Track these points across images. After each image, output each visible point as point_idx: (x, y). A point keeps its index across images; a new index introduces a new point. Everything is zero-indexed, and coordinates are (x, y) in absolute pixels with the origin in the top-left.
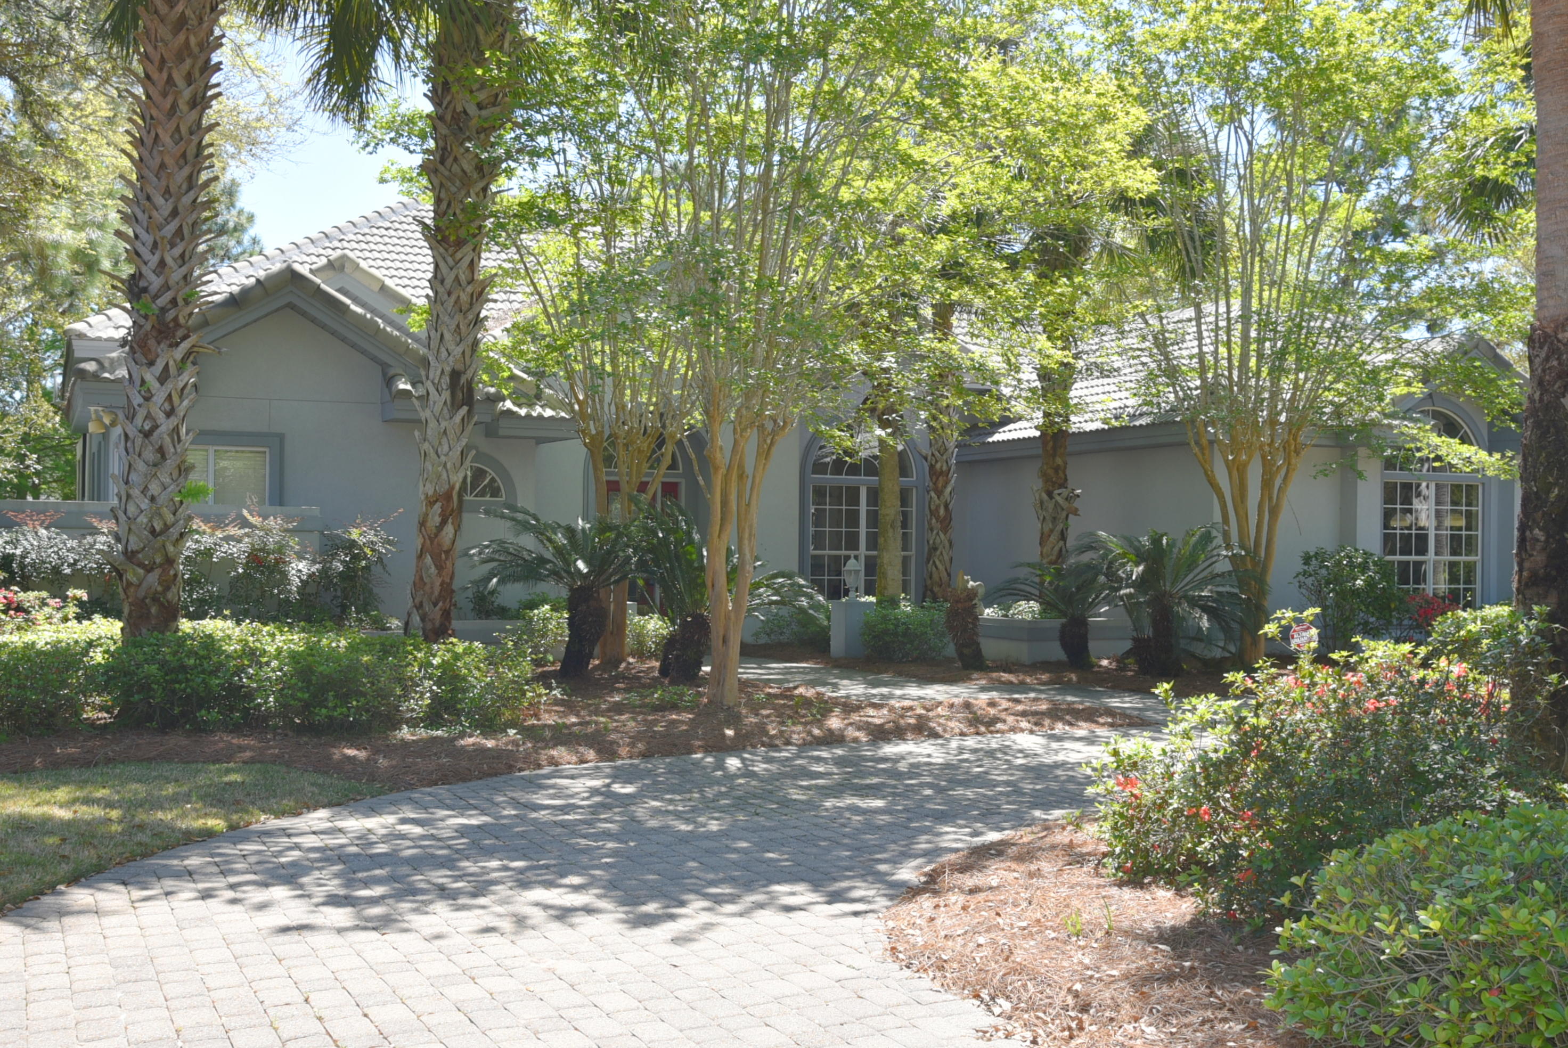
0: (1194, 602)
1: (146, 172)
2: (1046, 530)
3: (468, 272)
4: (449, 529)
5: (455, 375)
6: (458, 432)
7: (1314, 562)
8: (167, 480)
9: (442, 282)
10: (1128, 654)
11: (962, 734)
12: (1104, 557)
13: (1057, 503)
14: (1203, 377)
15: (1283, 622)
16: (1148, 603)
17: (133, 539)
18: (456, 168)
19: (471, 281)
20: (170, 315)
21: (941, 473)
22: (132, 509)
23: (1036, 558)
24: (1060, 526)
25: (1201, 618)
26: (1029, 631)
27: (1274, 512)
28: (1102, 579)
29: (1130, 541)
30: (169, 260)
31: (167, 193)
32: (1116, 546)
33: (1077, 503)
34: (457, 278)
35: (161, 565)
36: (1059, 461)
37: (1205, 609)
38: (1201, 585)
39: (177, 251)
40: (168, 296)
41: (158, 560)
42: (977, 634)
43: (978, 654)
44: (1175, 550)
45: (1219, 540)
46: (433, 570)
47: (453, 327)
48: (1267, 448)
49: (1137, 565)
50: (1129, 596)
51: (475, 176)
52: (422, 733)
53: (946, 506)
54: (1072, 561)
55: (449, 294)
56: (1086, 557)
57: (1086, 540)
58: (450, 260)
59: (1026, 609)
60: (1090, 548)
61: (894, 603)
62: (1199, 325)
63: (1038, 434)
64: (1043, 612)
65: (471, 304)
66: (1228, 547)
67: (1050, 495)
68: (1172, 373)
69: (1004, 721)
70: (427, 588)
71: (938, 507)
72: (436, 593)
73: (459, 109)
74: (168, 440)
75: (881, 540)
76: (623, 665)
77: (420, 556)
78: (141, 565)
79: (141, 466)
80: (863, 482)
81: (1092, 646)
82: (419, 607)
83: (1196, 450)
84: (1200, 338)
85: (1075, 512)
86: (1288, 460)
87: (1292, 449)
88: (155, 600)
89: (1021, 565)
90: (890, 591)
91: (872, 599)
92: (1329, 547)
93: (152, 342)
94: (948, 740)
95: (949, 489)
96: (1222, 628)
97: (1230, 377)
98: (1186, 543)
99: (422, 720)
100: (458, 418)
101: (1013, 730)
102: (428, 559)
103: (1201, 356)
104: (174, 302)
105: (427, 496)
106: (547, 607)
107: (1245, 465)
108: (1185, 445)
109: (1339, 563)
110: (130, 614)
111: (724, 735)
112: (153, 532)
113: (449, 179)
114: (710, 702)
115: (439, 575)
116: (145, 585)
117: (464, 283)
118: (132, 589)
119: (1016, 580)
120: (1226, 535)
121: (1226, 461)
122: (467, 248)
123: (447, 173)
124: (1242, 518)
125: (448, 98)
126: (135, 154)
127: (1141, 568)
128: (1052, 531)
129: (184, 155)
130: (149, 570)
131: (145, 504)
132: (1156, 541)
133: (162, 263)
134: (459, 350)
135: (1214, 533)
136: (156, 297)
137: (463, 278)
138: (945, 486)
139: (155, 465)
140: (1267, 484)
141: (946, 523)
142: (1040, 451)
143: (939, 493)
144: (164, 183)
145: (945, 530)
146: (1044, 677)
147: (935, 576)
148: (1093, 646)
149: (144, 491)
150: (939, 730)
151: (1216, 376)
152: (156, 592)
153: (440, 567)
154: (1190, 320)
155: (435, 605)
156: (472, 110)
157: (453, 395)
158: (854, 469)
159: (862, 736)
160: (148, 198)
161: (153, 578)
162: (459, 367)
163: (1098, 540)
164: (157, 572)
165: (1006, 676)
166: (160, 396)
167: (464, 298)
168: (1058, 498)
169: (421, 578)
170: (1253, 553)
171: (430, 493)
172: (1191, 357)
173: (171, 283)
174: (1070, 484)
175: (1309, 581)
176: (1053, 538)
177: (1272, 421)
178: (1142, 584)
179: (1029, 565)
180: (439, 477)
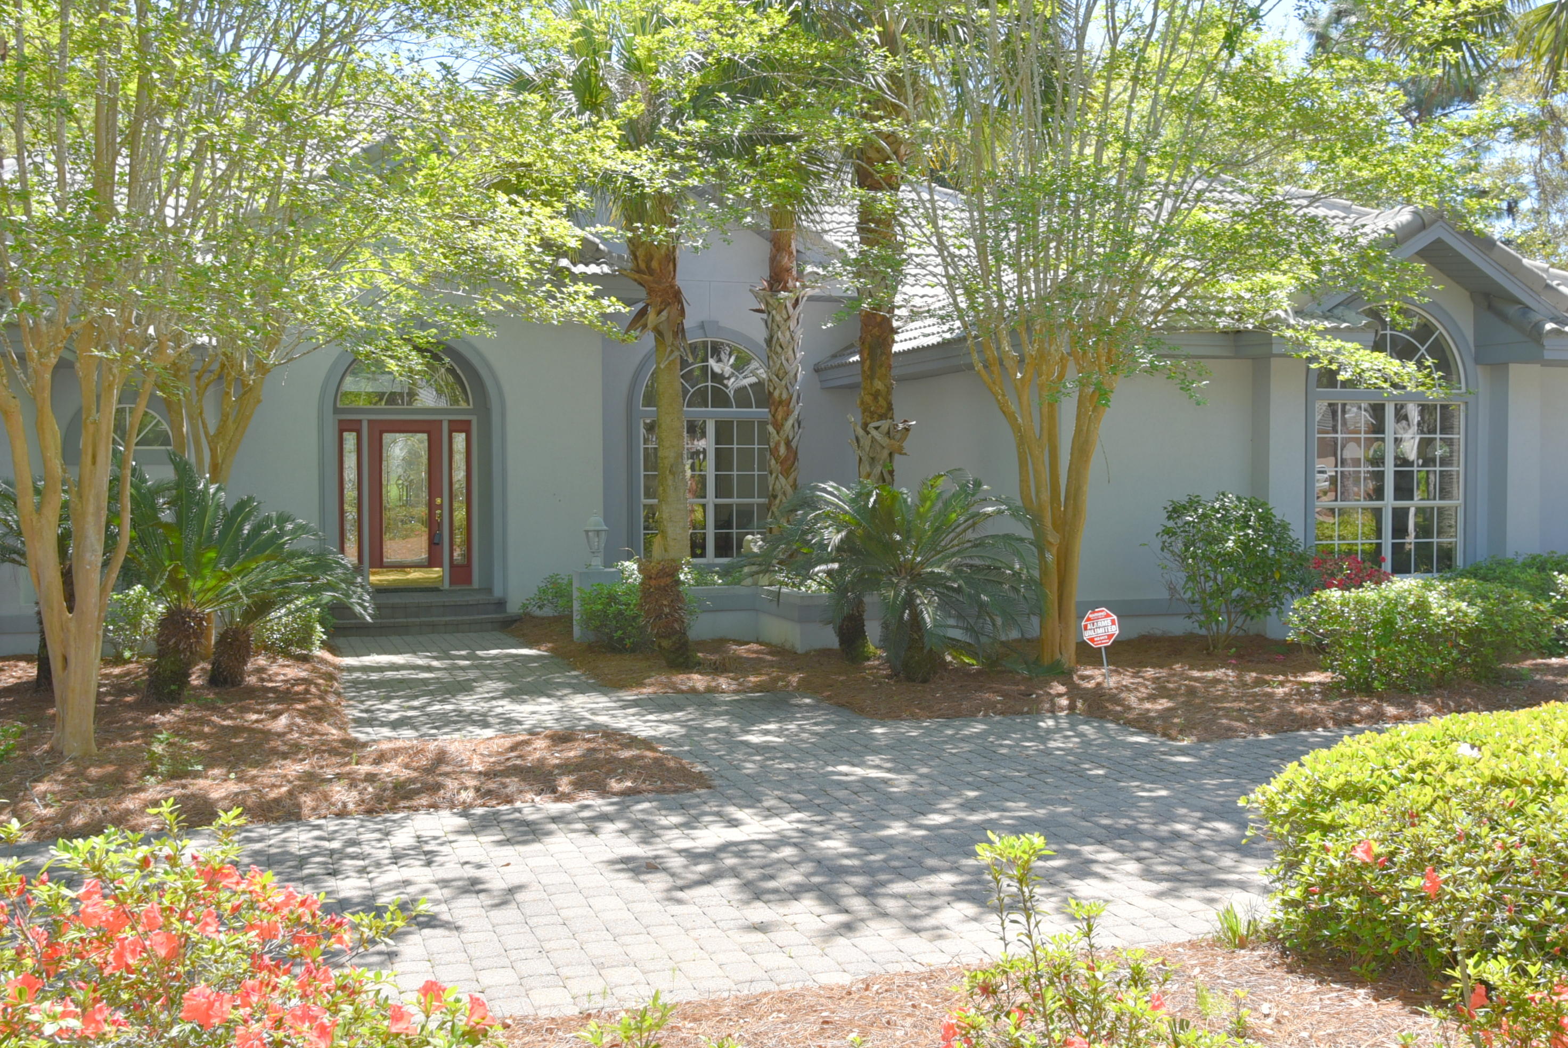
2: (864, 472)
21: (781, 402)
24: (877, 471)
26: (800, 609)
42: (677, 620)
43: (682, 647)
53: (788, 443)
67: (865, 429)
71: (778, 444)
83: (979, 366)
95: (790, 422)
114: (50, 751)
121: (1014, 380)
124: (1038, 460)
138: (786, 419)
141: (788, 465)
143: (779, 428)
145: (787, 473)
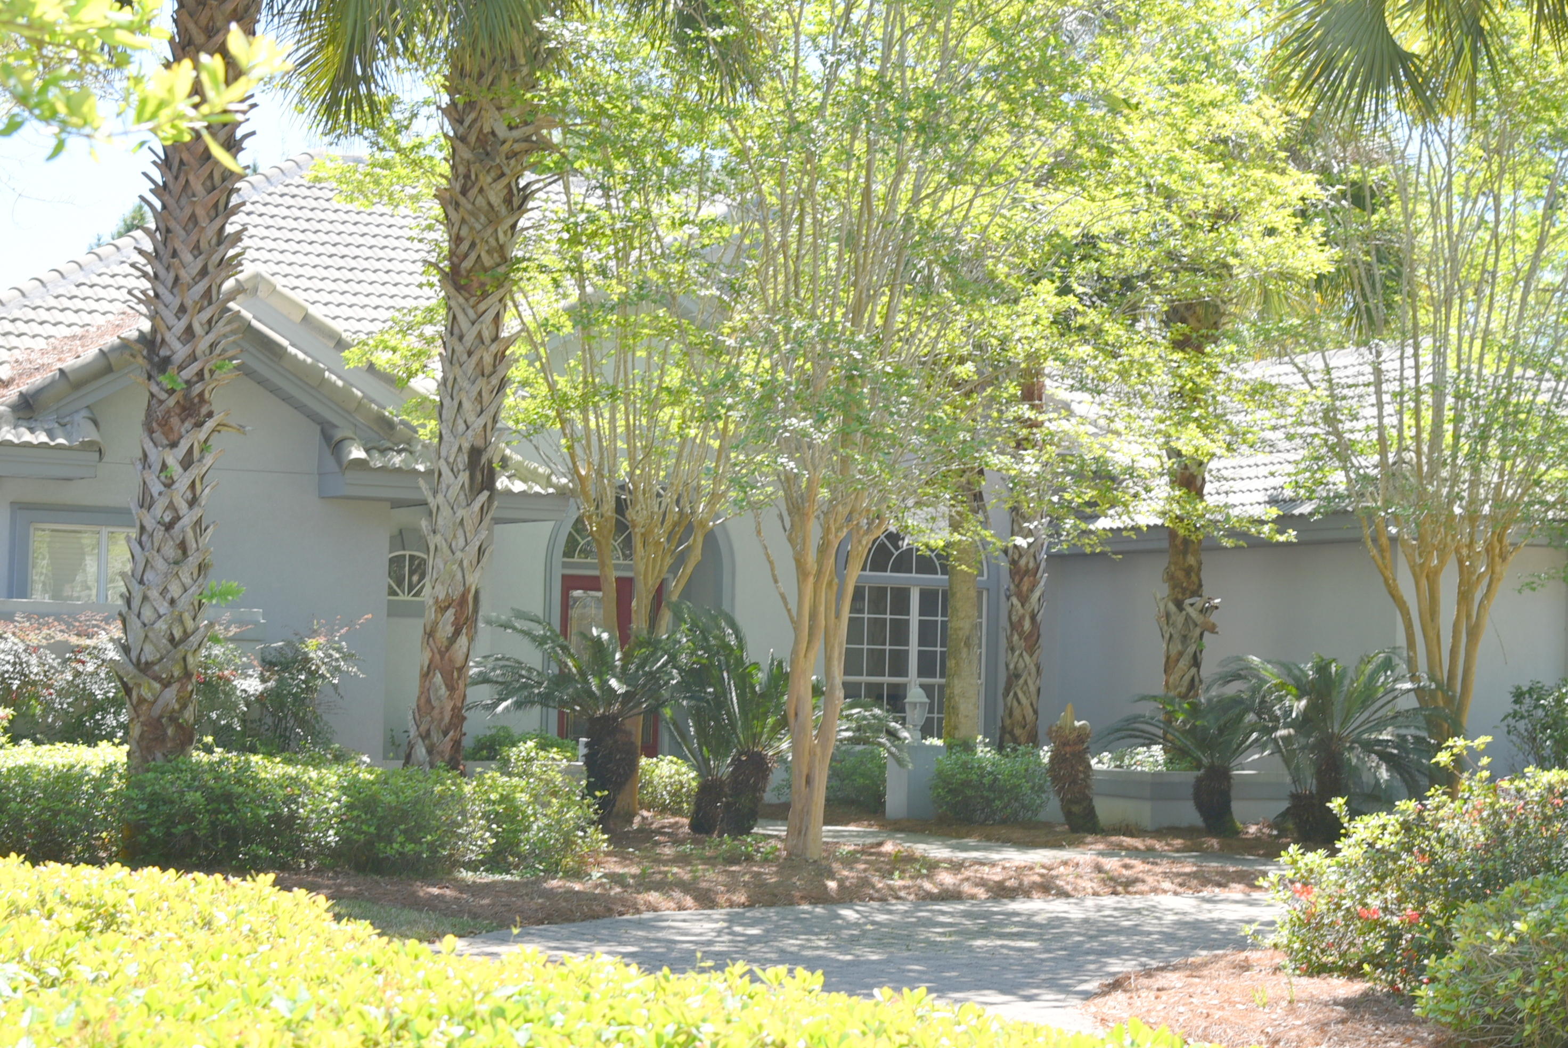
0: (1369, 747)
1: (173, 225)
2: (1174, 650)
3: (492, 327)
4: (463, 640)
5: (475, 453)
6: (477, 521)
7: (1527, 700)
8: (187, 581)
9: (461, 338)
10: (1284, 815)
11: (1096, 894)
12: (1255, 690)
13: (1188, 617)
14: (1383, 452)
15: (1455, 750)
16: (1312, 748)
17: (148, 648)
18: (480, 201)
19: (496, 338)
20: (198, 388)
21: (1027, 571)
22: (148, 614)
23: (1160, 690)
24: (1191, 649)
25: (1378, 767)
26: (1151, 787)
27: (1473, 634)
28: (1251, 717)
29: (1287, 668)
30: (197, 327)
31: (197, 250)
32: (1271, 675)
33: (1214, 618)
34: (480, 335)
35: (179, 679)
36: (1191, 560)
37: (1385, 757)
38: (1380, 725)
39: (205, 315)
40: (195, 368)
41: (176, 674)
42: (1088, 787)
43: (1090, 813)
44: (1347, 682)
45: (1402, 667)
46: (443, 691)
47: (474, 394)
48: (1465, 552)
49: (1299, 698)
50: (1285, 739)
51: (503, 210)
52: (485, 877)
53: (1033, 617)
54: (1213, 693)
55: (470, 354)
56: (1232, 689)
57: (1234, 667)
58: (471, 312)
59: (1150, 758)
60: (1238, 677)
61: (968, 747)
62: (1379, 393)
63: (1159, 522)
64: (1169, 762)
65: (494, 366)
66: (1413, 678)
67: (1179, 605)
68: (1343, 450)
69: (1143, 881)
70: (436, 712)
71: (1022, 618)
72: (447, 719)
73: (487, 129)
74: (190, 534)
75: (951, 663)
76: (637, 820)
77: (426, 674)
78: (157, 678)
79: (160, 564)
80: (915, 582)
82: (426, 736)
83: (1374, 552)
84: (1380, 405)
85: (1213, 629)
86: (1491, 566)
87: (1496, 553)
88: (173, 719)
89: (1144, 698)
90: (962, 733)
91: (938, 742)
92: (1548, 680)
93: (175, 421)
94: (1082, 899)
95: (1037, 594)
96: (1404, 780)
97: (1419, 452)
98: (1359, 672)
99: (482, 863)
100: (476, 506)
101: (1155, 890)
102: (438, 678)
103: (1381, 428)
104: (200, 375)
105: (436, 600)
106: (530, 744)
107: (1437, 571)
108: (1358, 541)
110: (141, 736)
111: (826, 887)
112: (172, 639)
113: (472, 214)
114: (789, 854)
115: (451, 697)
116: (161, 702)
117: (487, 340)
118: (145, 707)
119: (1136, 719)
120: (1411, 662)
121: (1412, 566)
122: (493, 299)
123: (470, 207)
124: (1433, 641)
125: (473, 115)
126: (158, 205)
127: (1303, 703)
128: (1181, 654)
129: (216, 205)
130: (166, 684)
131: (163, 608)
132: (1322, 669)
133: (189, 329)
134: (481, 421)
135: (1396, 660)
136: (181, 368)
137: (486, 335)
138: (1032, 590)
139: (176, 563)
140: (1464, 596)
141: (1032, 641)
142: (1165, 544)
143: (1024, 600)
144: (194, 238)
145: (1031, 650)
146: (1178, 842)
147: (1017, 713)
148: (1238, 808)
149: (164, 592)
150: (1069, 888)
151: (1402, 448)
152: (174, 710)
153: (451, 688)
154: (1368, 385)
155: (445, 734)
156: (502, 132)
157: (472, 478)
158: (903, 563)
159: (981, 893)
160: (175, 254)
161: (171, 694)
162: (480, 443)
163: (1250, 668)
164: (175, 687)
165: (1128, 841)
166: (183, 483)
167: (488, 359)
168: (1190, 610)
169: (429, 701)
170: (1445, 688)
171: (442, 597)
172: (1368, 429)
173: (198, 352)
174: (1206, 591)
175: (1522, 725)
176: (1183, 663)
177: (1472, 516)
178: (1304, 723)
179: (1154, 698)
180: (453, 577)
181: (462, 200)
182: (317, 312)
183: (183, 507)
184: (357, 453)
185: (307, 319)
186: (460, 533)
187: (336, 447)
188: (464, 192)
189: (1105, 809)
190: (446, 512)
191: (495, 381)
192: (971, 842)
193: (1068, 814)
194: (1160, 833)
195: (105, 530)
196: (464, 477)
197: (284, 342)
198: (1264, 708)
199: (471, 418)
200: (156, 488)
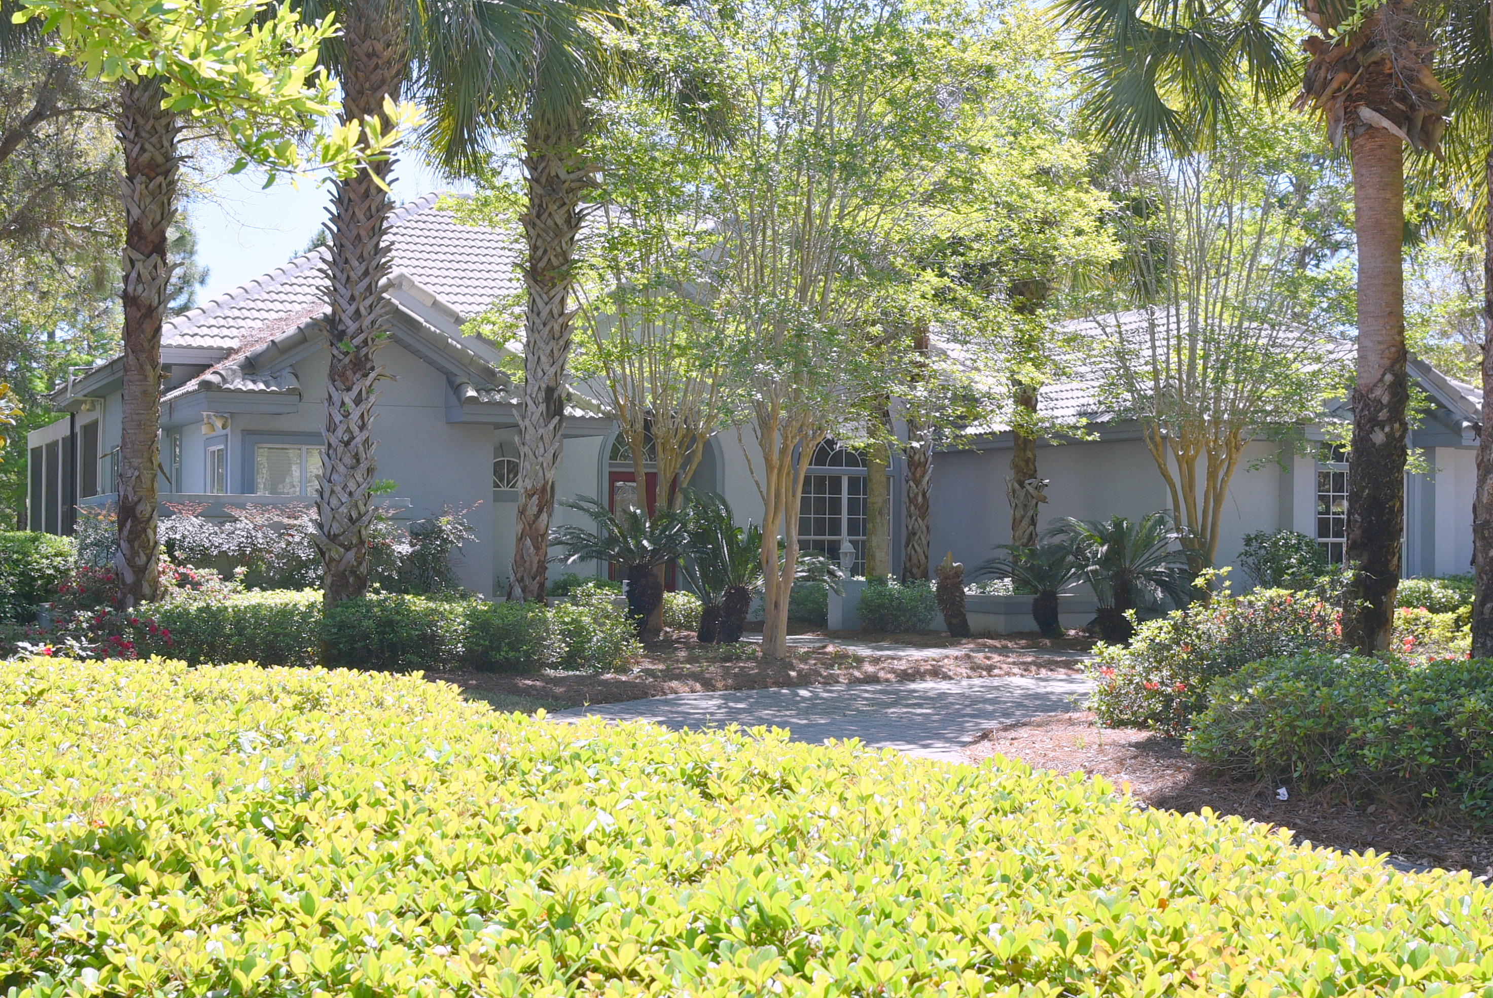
0: (1149, 576)
1: (345, 242)
2: (1018, 515)
3: (559, 307)
4: (544, 516)
5: (550, 391)
6: (552, 436)
7: (1254, 543)
8: (360, 480)
9: (538, 314)
10: (1092, 623)
11: (968, 677)
12: (1073, 540)
13: (1027, 492)
14: (1156, 380)
15: (1207, 577)
16: (1111, 578)
17: (335, 525)
18: (550, 222)
19: (562, 314)
20: (364, 351)
21: (919, 464)
22: (334, 502)
23: (1010, 542)
24: (1030, 514)
25: (1155, 590)
26: (1005, 605)
27: (1218, 500)
28: (1070, 558)
29: (1094, 525)
30: (362, 309)
31: (361, 258)
32: (1083, 529)
33: (1045, 492)
34: (551, 312)
35: (356, 546)
36: (1029, 454)
37: (1160, 583)
38: (1157, 562)
39: (368, 302)
40: (362, 337)
41: (354, 542)
42: (962, 606)
43: (964, 624)
44: (1134, 533)
45: (1171, 523)
46: (532, 550)
47: (548, 351)
48: (1212, 445)
49: (1102, 545)
50: (1094, 572)
51: (565, 228)
52: (561, 673)
53: (924, 494)
54: (1045, 542)
55: (545, 325)
56: (1057, 540)
57: (1058, 525)
58: (545, 297)
59: (1003, 587)
60: (1061, 531)
61: (882, 582)
62: (1153, 340)
63: (1008, 428)
64: (1016, 589)
65: (561, 332)
66: (1178, 530)
67: (1021, 484)
68: (1130, 379)
69: (1000, 668)
70: (527, 564)
71: (917, 495)
72: (535, 569)
73: (553, 174)
74: (361, 448)
75: (869, 526)
76: (662, 633)
77: (520, 539)
78: (342, 545)
79: (342, 469)
80: (845, 472)
81: (1061, 618)
82: (521, 580)
83: (1151, 446)
84: (1154, 348)
85: (1044, 500)
86: (1229, 454)
87: (1233, 445)
88: (352, 572)
89: (998, 547)
90: (878, 572)
91: (862, 579)
92: (1268, 529)
93: (349, 373)
94: (959, 681)
95: (926, 479)
96: (1173, 598)
97: (1180, 379)
98: (1142, 527)
99: (560, 663)
100: (551, 426)
101: (1008, 674)
102: (528, 542)
103: (1154, 363)
104: (365, 342)
105: (526, 490)
106: (591, 585)
107: (1193, 459)
108: (1140, 439)
109: (1275, 544)
110: (332, 583)
111: (789, 676)
112: (351, 519)
113: (544, 231)
114: (765, 654)
115: (537, 554)
116: (344, 561)
117: (556, 315)
118: (334, 565)
119: (993, 561)
120: (1177, 520)
121: (1177, 455)
122: (559, 288)
123: (542, 226)
124: (1191, 506)
125: (544, 164)
126: (335, 229)
127: (1105, 548)
128: (1023, 517)
129: (373, 228)
130: (348, 549)
131: (345, 498)
132: (1118, 525)
133: (357, 312)
134: (553, 370)
135: (1167, 518)
136: (353, 338)
137: (555, 311)
138: (923, 476)
139: (352, 468)
140: (1212, 475)
141: (924, 510)
142: (1012, 444)
143: (918, 483)
144: (359, 250)
145: (923, 516)
146: (1023, 642)
147: (914, 558)
149: (345, 487)
150: (951, 673)
151: (1169, 377)
152: (353, 566)
153: (537, 548)
155: (534, 579)
156: (563, 175)
157: (548, 407)
158: (836, 460)
159: (892, 678)
160: (347, 261)
161: (351, 555)
162: (552, 384)
163: (1069, 525)
164: (354, 550)
165: (990, 642)
166: (355, 416)
167: (557, 328)
168: (1029, 488)
169: (522, 557)
170: (1200, 537)
171: (529, 487)
172: (1146, 364)
173: (364, 327)
174: (1039, 475)
175: (1250, 560)
176: (1025, 523)
177: (1216, 421)
178: (1105, 561)
179: (1006, 547)
180: (537, 474)
181: (538, 222)
182: (442, 299)
183: (356, 430)
184: (471, 393)
185: (436, 303)
186: (541, 445)
187: (457, 389)
188: (539, 216)
189: (974, 621)
190: (531, 430)
191: (562, 343)
192: (886, 644)
193: (949, 624)
194: (1012, 636)
195: (304, 448)
196: (543, 407)
197: (421, 320)
198: (1079, 552)
199: (546, 368)
200: (338, 418)
